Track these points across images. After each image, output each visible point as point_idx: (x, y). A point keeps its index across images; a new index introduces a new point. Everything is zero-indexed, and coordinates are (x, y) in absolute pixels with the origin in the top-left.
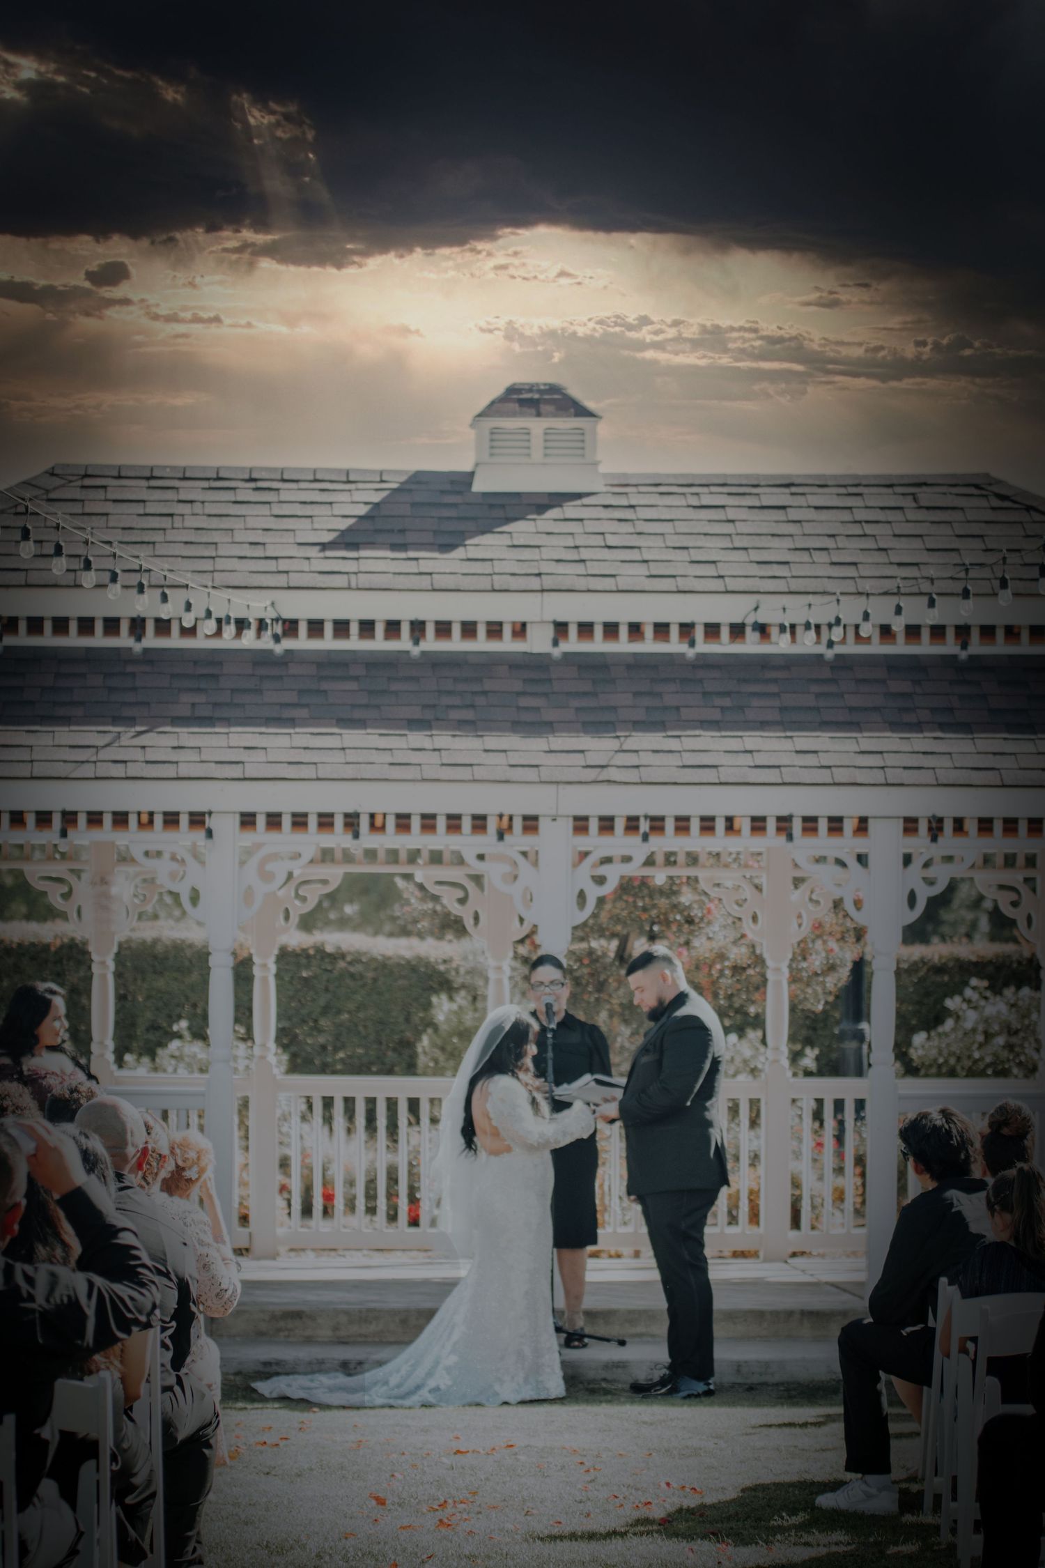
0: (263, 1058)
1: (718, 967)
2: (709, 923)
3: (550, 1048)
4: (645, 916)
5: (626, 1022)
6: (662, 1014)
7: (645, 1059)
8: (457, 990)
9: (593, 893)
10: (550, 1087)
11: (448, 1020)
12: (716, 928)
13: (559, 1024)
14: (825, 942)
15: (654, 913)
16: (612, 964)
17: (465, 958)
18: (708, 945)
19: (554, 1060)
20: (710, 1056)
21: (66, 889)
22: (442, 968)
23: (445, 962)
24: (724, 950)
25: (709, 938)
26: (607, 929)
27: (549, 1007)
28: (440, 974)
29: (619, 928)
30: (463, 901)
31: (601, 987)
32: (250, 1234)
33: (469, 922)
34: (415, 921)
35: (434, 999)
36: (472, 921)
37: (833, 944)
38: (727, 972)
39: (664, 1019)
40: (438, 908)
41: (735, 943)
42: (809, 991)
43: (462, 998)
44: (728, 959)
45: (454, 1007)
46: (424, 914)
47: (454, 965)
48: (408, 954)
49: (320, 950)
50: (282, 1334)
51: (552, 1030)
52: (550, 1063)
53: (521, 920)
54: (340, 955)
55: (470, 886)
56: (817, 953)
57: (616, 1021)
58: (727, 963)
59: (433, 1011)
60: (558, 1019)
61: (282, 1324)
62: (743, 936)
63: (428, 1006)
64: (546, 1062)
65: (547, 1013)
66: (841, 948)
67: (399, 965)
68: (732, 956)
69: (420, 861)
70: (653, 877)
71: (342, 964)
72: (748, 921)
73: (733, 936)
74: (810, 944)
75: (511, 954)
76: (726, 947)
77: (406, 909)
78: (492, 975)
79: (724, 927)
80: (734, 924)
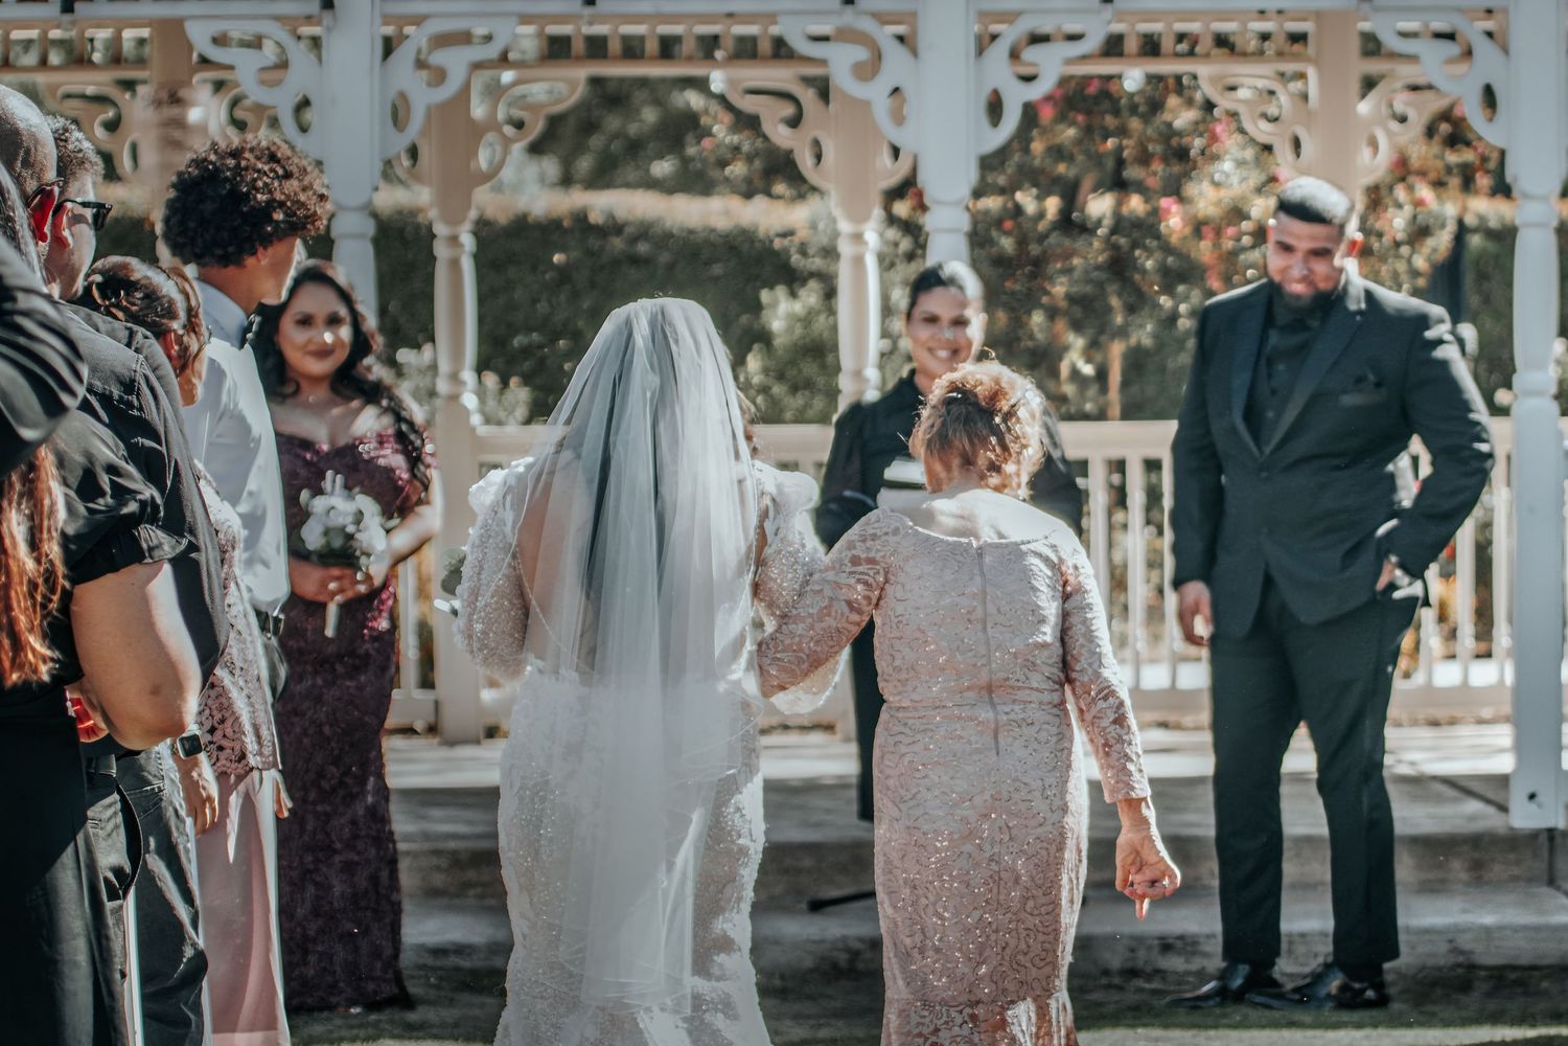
0: (454, 398)
2: (1216, 158)
5: (1077, 326)
8: (804, 281)
9: (1016, 97)
11: (790, 330)
12: (1227, 165)
14: (1411, 189)
17: (813, 226)
18: (1213, 194)
21: (111, 114)
22: (778, 244)
23: (784, 235)
24: (1240, 204)
26: (1043, 171)
28: (776, 254)
29: (1061, 168)
30: (795, 122)
31: (1036, 269)
32: (437, 704)
33: (805, 161)
34: (723, 164)
35: (765, 296)
36: (810, 158)
37: (1425, 192)
41: (1259, 190)
43: (810, 296)
44: (1247, 217)
45: (798, 307)
46: (736, 152)
47: (796, 239)
48: (722, 224)
49: (581, 218)
50: (472, 892)
53: (896, 152)
54: (614, 227)
55: (808, 96)
56: (1400, 206)
57: (1061, 325)
59: (766, 314)
61: (471, 874)
63: (757, 308)
66: (1439, 197)
67: (707, 241)
68: (1255, 213)
69: (719, 54)
70: (1120, 77)
71: (617, 244)
72: (1283, 152)
73: (1256, 178)
74: (1384, 192)
75: (878, 212)
76: (1243, 198)
77: (707, 143)
78: (845, 248)
79: (1240, 163)
80: (1257, 159)
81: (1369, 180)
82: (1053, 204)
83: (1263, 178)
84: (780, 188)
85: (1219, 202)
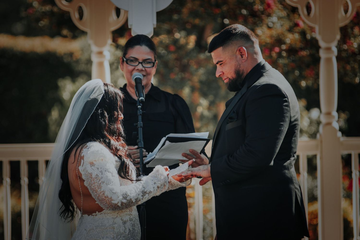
1: (277, 49)
2: (269, 15)
3: (140, 118)
4: (218, 11)
5: (205, 95)
6: (242, 85)
7: (229, 126)
8: (78, 75)
10: (141, 152)
12: (274, 19)
13: (147, 96)
15: (225, 8)
16: (193, 50)
17: (82, 50)
18: (268, 32)
19: (144, 128)
20: (287, 120)
24: (280, 37)
25: (269, 28)
26: (187, 22)
27: (138, 81)
29: (197, 21)
31: (184, 68)
33: (75, 16)
34: (38, 20)
35: (60, 82)
36: (77, 15)
38: (284, 54)
39: (244, 90)
40: (55, 9)
41: (290, 30)
42: (348, 67)
44: (284, 43)
46: (44, 14)
51: (142, 101)
52: (140, 131)
57: (197, 94)
58: (284, 47)
59: (60, 90)
60: (146, 91)
62: (297, 25)
63: (56, 87)
64: (137, 130)
65: (137, 87)
68: (288, 41)
72: (303, 11)
73: (287, 24)
74: (349, 30)
75: (110, 41)
76: (283, 34)
77: (30, 11)
78: (95, 59)
79: (280, 18)
80: (288, 15)
81: (342, 24)
82: (193, 39)
83: (291, 24)
84: (65, 32)
85: (271, 37)
